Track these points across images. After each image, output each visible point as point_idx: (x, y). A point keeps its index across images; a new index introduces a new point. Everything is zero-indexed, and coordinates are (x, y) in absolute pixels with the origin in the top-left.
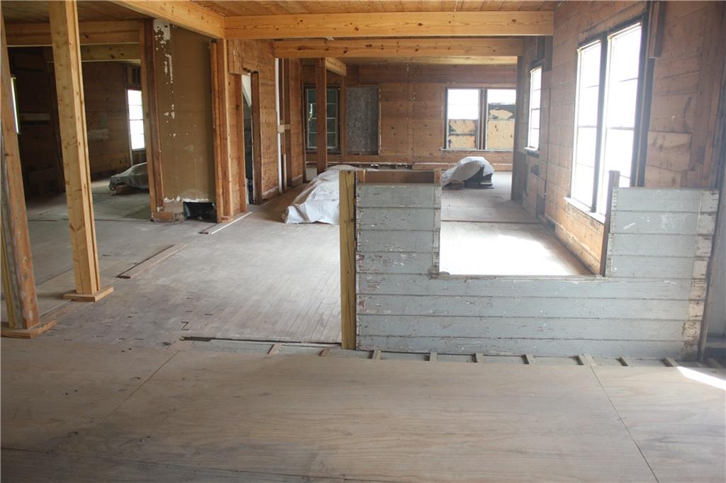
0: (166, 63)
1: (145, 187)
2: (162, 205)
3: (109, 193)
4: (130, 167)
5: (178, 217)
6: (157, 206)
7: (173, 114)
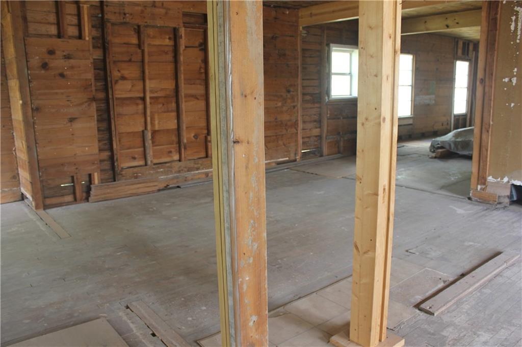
0: (514, 18)
1: (466, 153)
2: (484, 184)
3: (428, 156)
4: (450, 131)
5: (502, 200)
6: (478, 184)
7: (514, 80)
